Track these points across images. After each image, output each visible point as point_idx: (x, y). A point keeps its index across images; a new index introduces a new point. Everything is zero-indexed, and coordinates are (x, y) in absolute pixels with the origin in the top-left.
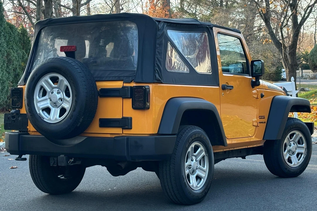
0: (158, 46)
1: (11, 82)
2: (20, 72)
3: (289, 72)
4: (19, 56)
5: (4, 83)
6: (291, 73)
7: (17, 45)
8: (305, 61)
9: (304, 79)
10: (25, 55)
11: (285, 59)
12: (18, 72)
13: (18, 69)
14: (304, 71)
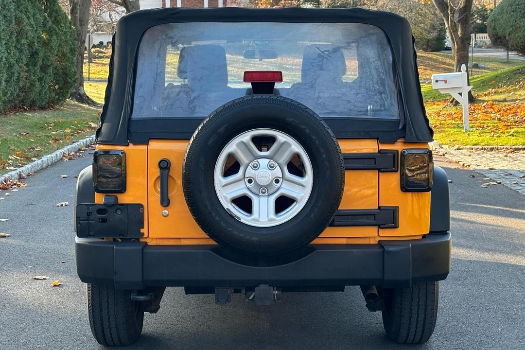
1: (25, 65)
2: (39, 49)
3: (458, 49)
4: (38, 22)
5: (12, 67)
6: (461, 51)
7: (35, 6)
8: (481, 20)
9: (478, 47)
10: (48, 22)
11: (452, 29)
12: (36, 49)
13: (36, 44)
14: (478, 35)
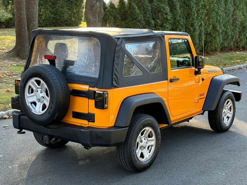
0: (116, 59)
